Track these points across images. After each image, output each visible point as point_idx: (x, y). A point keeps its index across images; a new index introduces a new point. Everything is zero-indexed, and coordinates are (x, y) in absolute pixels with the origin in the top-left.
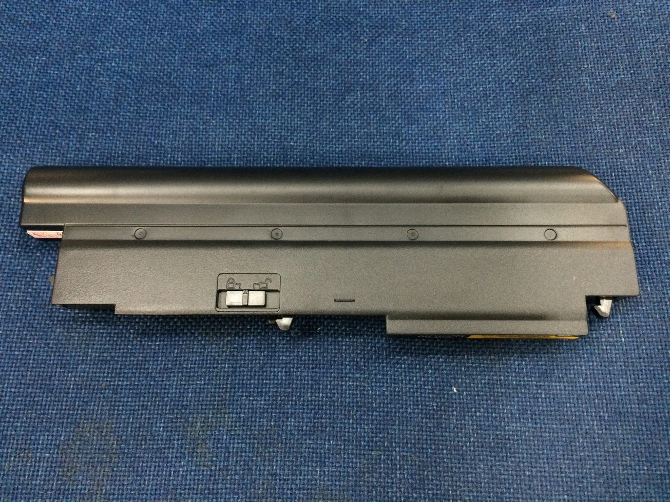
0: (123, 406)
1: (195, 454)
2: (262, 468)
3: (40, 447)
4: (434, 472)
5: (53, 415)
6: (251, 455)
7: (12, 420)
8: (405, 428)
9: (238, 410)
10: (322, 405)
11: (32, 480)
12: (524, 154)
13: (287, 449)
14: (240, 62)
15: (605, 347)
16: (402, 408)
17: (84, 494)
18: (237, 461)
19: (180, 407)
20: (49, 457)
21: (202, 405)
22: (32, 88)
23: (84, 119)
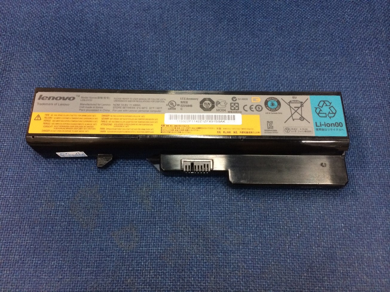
0: (103, 179)
1: (142, 204)
2: (179, 210)
3: (59, 199)
4: (272, 213)
5: (66, 183)
6: (173, 204)
7: (43, 186)
9: (165, 182)
11: (55, 216)
12: (316, 53)
13: (192, 201)
14: (161, 9)
15: (360, 150)
17: (83, 224)
18: (165, 207)
19: (134, 180)
20: (64, 205)
21: (146, 179)
22: (51, 19)
23: (79, 35)
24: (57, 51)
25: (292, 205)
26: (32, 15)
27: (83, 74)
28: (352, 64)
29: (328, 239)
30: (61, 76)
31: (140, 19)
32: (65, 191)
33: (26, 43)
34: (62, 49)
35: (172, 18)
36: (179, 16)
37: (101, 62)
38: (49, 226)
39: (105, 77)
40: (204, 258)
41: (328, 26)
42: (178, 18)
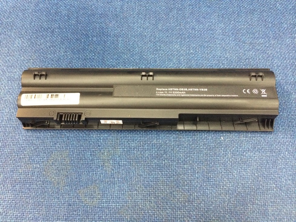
0: (72, 145)
1: (104, 166)
2: (134, 172)
3: (36, 162)
4: (213, 175)
5: (41, 149)
6: (129, 166)
7: (23, 151)
8: (199, 155)
9: (123, 147)
10: (161, 145)
11: (32, 177)
12: (252, 36)
13: (146, 164)
15: (290, 120)
16: (198, 146)
17: (55, 183)
18: (123, 169)
19: (97, 146)
20: (39, 167)
21: (107, 145)
22: (32, 12)
23: (54, 24)
24: (36, 38)
25: (231, 168)
26: (16, 9)
27: (57, 57)
28: (282, 46)
29: (262, 197)
30: (39, 59)
31: (104, 10)
32: (40, 155)
33: (11, 32)
34: (40, 36)
35: (131, 9)
36: (136, 7)
37: (72, 46)
38: (27, 185)
39: (75, 59)
40: (155, 213)
41: (262, 13)
42: (136, 8)
